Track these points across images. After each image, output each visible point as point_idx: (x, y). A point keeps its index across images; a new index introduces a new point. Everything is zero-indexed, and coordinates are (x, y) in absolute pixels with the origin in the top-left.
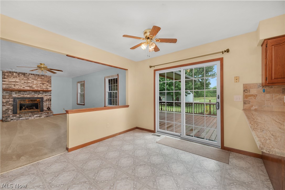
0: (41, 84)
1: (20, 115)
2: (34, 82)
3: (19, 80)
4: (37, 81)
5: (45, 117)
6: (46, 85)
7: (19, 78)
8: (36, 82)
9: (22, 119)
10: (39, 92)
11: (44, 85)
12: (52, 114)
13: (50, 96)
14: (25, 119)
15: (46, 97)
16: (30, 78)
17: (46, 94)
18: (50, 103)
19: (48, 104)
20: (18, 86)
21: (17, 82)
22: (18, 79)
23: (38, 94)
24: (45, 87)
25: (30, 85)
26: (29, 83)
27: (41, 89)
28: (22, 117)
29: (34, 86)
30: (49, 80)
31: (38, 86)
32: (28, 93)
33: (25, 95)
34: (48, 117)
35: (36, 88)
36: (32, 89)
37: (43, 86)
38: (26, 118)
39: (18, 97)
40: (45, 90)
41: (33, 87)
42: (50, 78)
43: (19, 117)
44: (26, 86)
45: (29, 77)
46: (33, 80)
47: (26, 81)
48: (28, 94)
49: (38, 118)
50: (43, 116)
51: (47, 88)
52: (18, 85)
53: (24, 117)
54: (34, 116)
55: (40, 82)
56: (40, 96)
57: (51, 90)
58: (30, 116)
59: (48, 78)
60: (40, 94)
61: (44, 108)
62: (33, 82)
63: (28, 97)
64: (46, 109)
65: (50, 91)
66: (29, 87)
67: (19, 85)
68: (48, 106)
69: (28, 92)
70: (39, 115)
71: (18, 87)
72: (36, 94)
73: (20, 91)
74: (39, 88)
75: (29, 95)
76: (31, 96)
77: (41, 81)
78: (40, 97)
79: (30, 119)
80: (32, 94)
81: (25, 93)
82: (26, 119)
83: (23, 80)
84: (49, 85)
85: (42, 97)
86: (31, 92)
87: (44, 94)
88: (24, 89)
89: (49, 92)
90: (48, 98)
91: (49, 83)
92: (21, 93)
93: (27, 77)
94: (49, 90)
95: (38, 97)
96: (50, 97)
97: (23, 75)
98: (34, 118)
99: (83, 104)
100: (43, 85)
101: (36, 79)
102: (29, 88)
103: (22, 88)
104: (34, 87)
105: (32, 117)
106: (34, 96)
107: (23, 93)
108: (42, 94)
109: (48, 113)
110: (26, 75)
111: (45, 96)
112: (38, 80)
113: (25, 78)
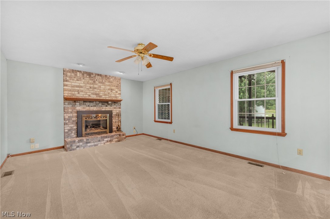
0: (109, 90)
1: (88, 140)
2: (102, 87)
3: (84, 83)
4: (105, 86)
5: (116, 141)
6: (115, 92)
7: (84, 80)
8: (103, 87)
9: (89, 146)
10: (108, 102)
11: (113, 91)
12: (124, 136)
13: (120, 108)
14: (93, 145)
15: (115, 110)
16: (97, 81)
17: (115, 106)
18: (119, 120)
19: (117, 120)
20: (83, 93)
21: (81, 87)
22: (82, 82)
23: (106, 106)
24: (113, 95)
25: (97, 92)
26: (95, 88)
27: (109, 99)
28: (89, 143)
29: (102, 92)
30: (118, 85)
31: (106, 93)
32: (94, 104)
33: (91, 106)
34: (119, 141)
35: (104, 97)
36: (99, 98)
37: (111, 94)
38: (95, 143)
39: (83, 110)
40: (113, 99)
41: (100, 94)
42: (119, 82)
43: (87, 143)
44: (92, 93)
45: (95, 80)
46: (99, 84)
47: (92, 86)
48: (94, 106)
49: (108, 143)
50: (114, 140)
51: (116, 97)
52: (82, 91)
53: (92, 142)
54: (103, 140)
55: (108, 87)
56: (108, 108)
57: (121, 99)
58: (99, 141)
59: (118, 81)
60: (108, 106)
61: (113, 128)
62: (100, 87)
63: (94, 110)
64: (115, 129)
65: (120, 101)
66: (96, 94)
67: (84, 91)
68: (117, 124)
69: (94, 102)
70: (109, 139)
71: (82, 95)
72: (104, 105)
73: (85, 101)
74: (107, 96)
75: (95, 108)
76: (97, 108)
77: (109, 85)
78: (109, 110)
79: (99, 145)
80: (99, 106)
81: (91, 104)
82: (95, 145)
83: (88, 84)
84: (118, 92)
85: (110, 110)
86: (98, 102)
87: (113, 106)
88: (90, 98)
89: (119, 103)
90: (118, 111)
91: (118, 89)
92: (86, 105)
93: (93, 79)
94: (118, 99)
95: (106, 110)
96: (119, 110)
97: (88, 76)
98: (104, 143)
99: (169, 121)
100: (111, 92)
101: (104, 83)
102: (95, 96)
103: (86, 97)
104: (102, 94)
105: (102, 142)
106: (101, 108)
107: (89, 104)
108: (111, 105)
109: (120, 135)
110: (92, 76)
111: (115, 108)
112: (106, 83)
113: (90, 81)
